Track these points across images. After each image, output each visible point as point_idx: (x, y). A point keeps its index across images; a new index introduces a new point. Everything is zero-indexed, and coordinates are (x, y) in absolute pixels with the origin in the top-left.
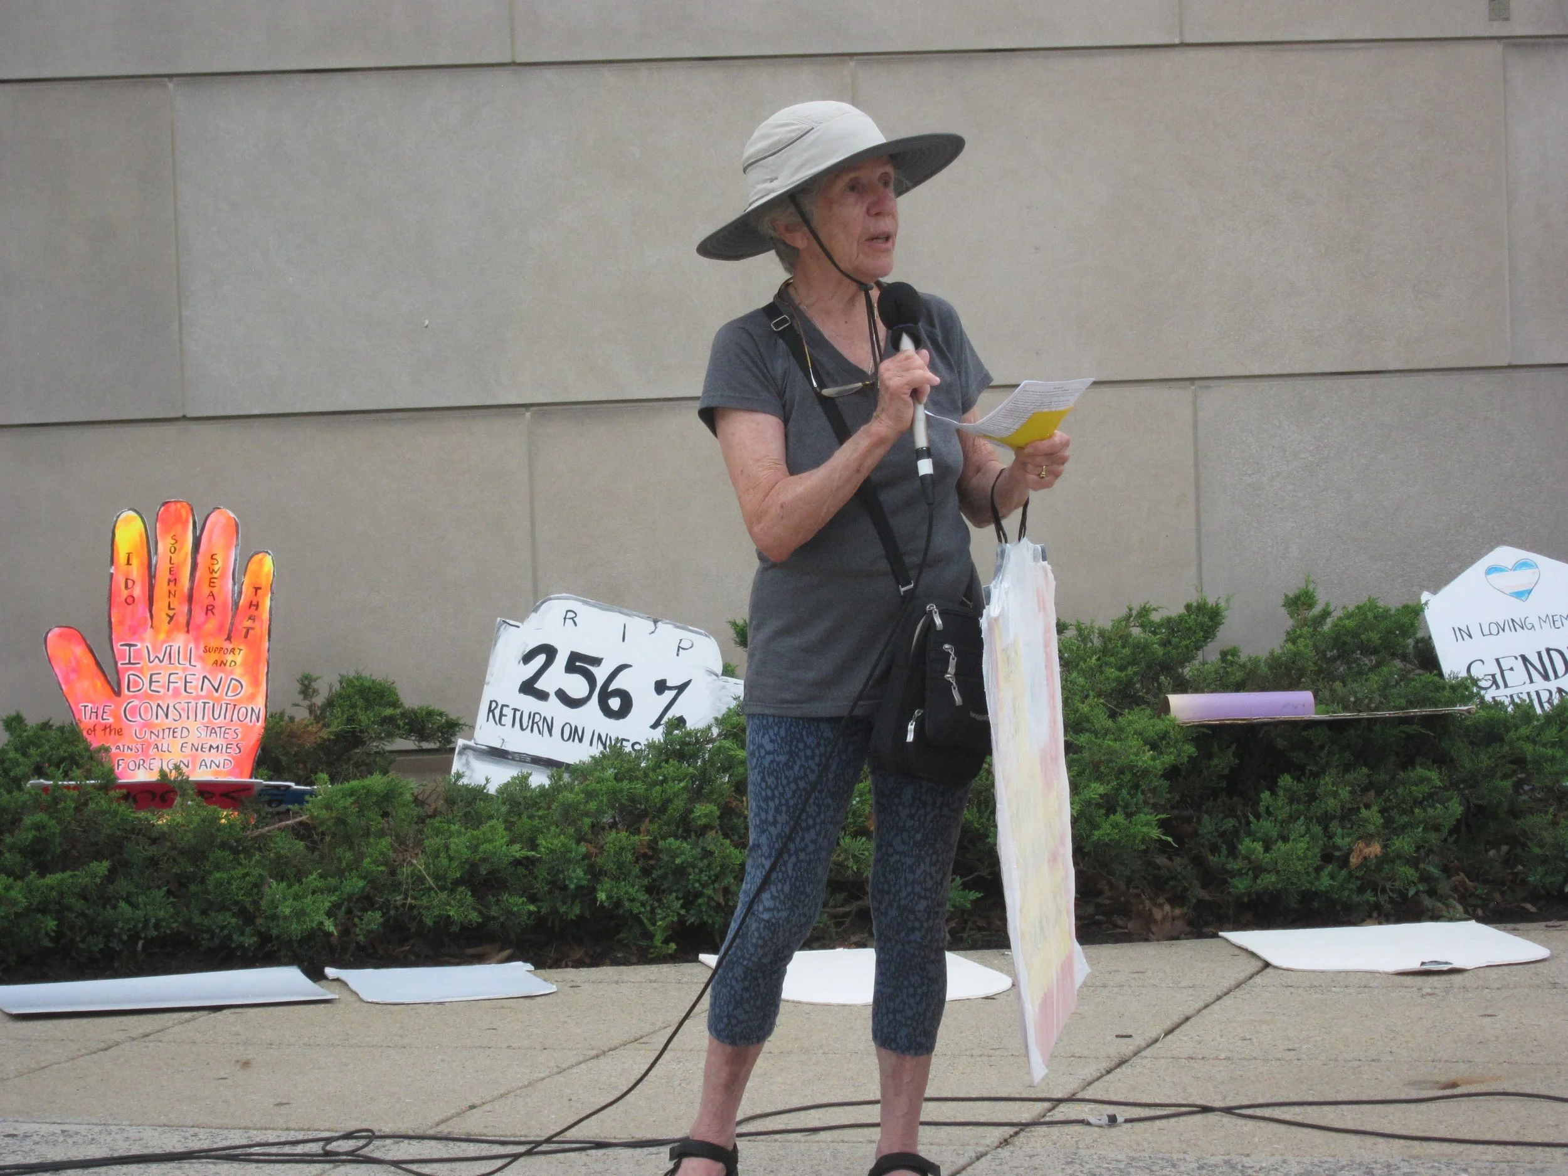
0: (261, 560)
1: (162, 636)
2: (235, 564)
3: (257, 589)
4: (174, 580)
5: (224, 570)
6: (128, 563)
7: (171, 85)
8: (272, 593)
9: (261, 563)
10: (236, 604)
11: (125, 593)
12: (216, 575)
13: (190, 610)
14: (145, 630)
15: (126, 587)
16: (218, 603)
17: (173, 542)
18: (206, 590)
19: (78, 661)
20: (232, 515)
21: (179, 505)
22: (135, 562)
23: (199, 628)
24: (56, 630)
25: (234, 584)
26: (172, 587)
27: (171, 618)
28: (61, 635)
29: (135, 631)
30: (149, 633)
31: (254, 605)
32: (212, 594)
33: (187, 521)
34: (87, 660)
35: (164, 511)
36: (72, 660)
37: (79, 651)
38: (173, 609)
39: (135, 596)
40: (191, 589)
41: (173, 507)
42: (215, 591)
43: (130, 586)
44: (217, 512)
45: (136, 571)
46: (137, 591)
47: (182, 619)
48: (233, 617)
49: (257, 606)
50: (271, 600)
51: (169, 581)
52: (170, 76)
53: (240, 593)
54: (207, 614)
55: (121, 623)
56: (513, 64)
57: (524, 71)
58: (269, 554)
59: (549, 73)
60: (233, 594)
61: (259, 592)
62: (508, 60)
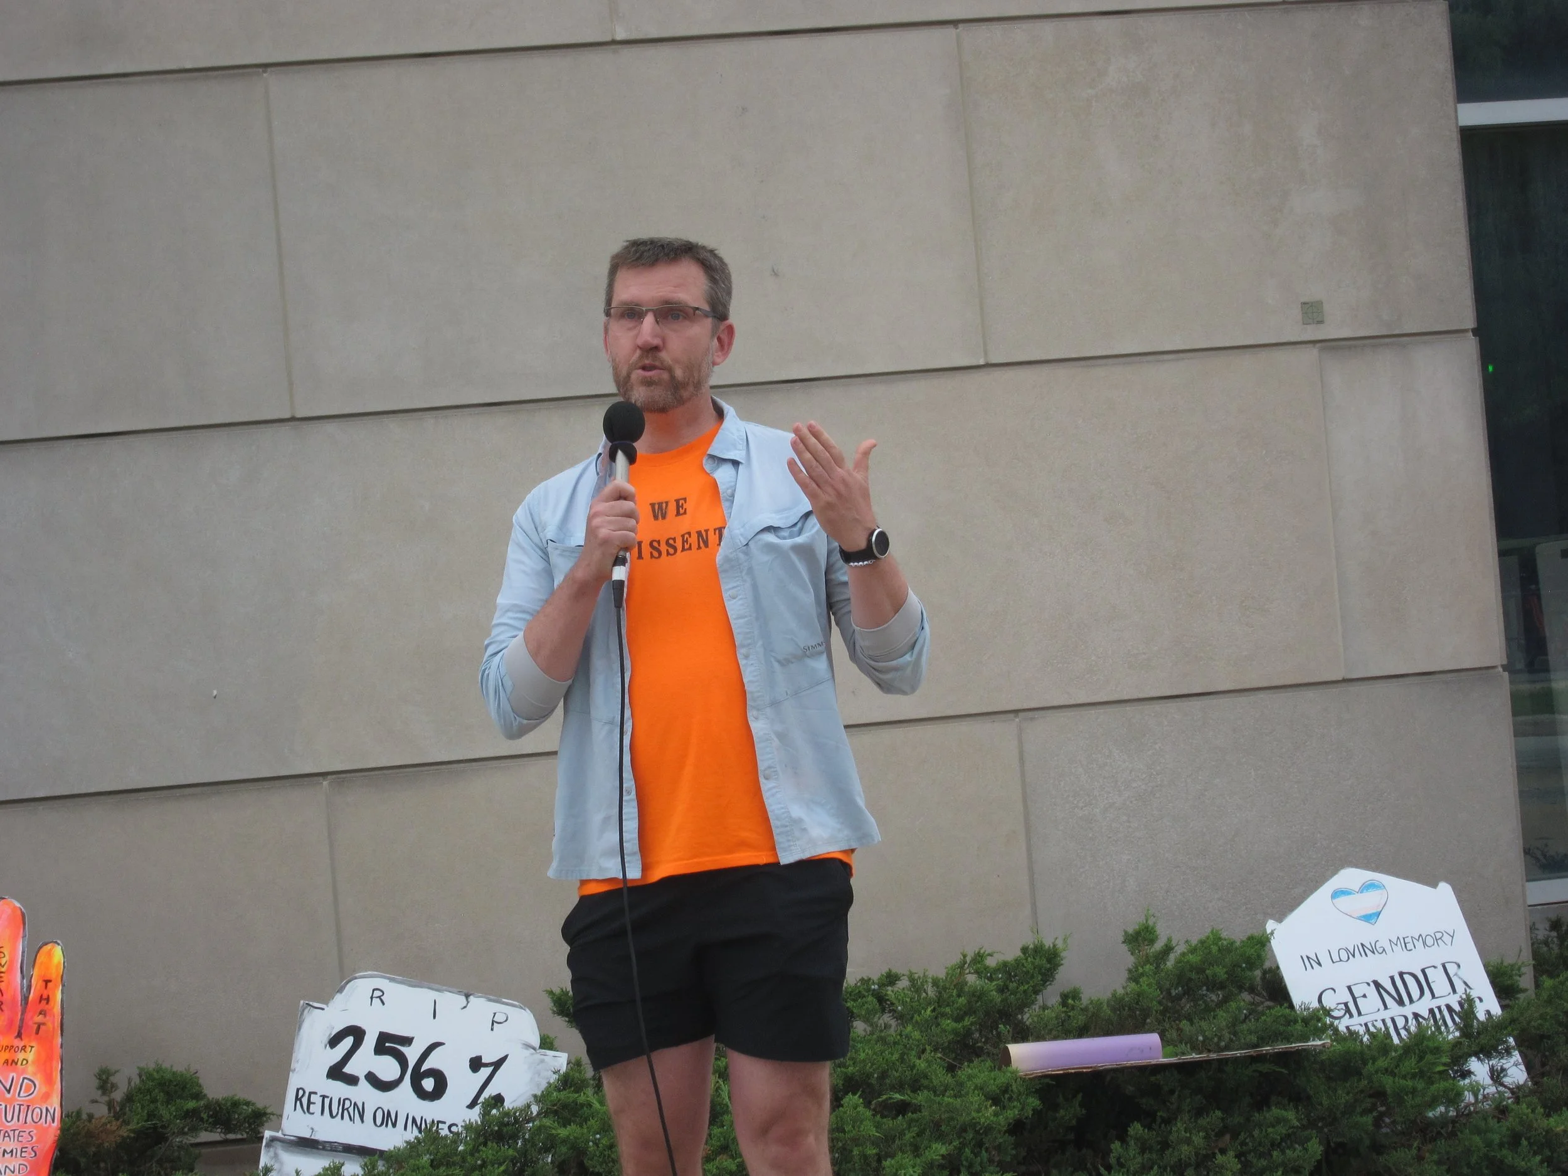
0: (51, 950)
2: (23, 956)
3: (47, 982)
5: (12, 962)
8: (63, 986)
9: (50, 954)
10: (26, 999)
12: (3, 969)
16: (6, 999)
20: (18, 905)
25: (23, 978)
31: (45, 999)
42: (3, 986)
44: (2, 902)
48: (23, 1012)
49: (48, 1000)
50: (62, 993)
53: (29, 987)
56: (293, 419)
57: (305, 426)
58: (59, 944)
59: (331, 427)
60: (22, 988)
61: (49, 984)
62: (287, 416)
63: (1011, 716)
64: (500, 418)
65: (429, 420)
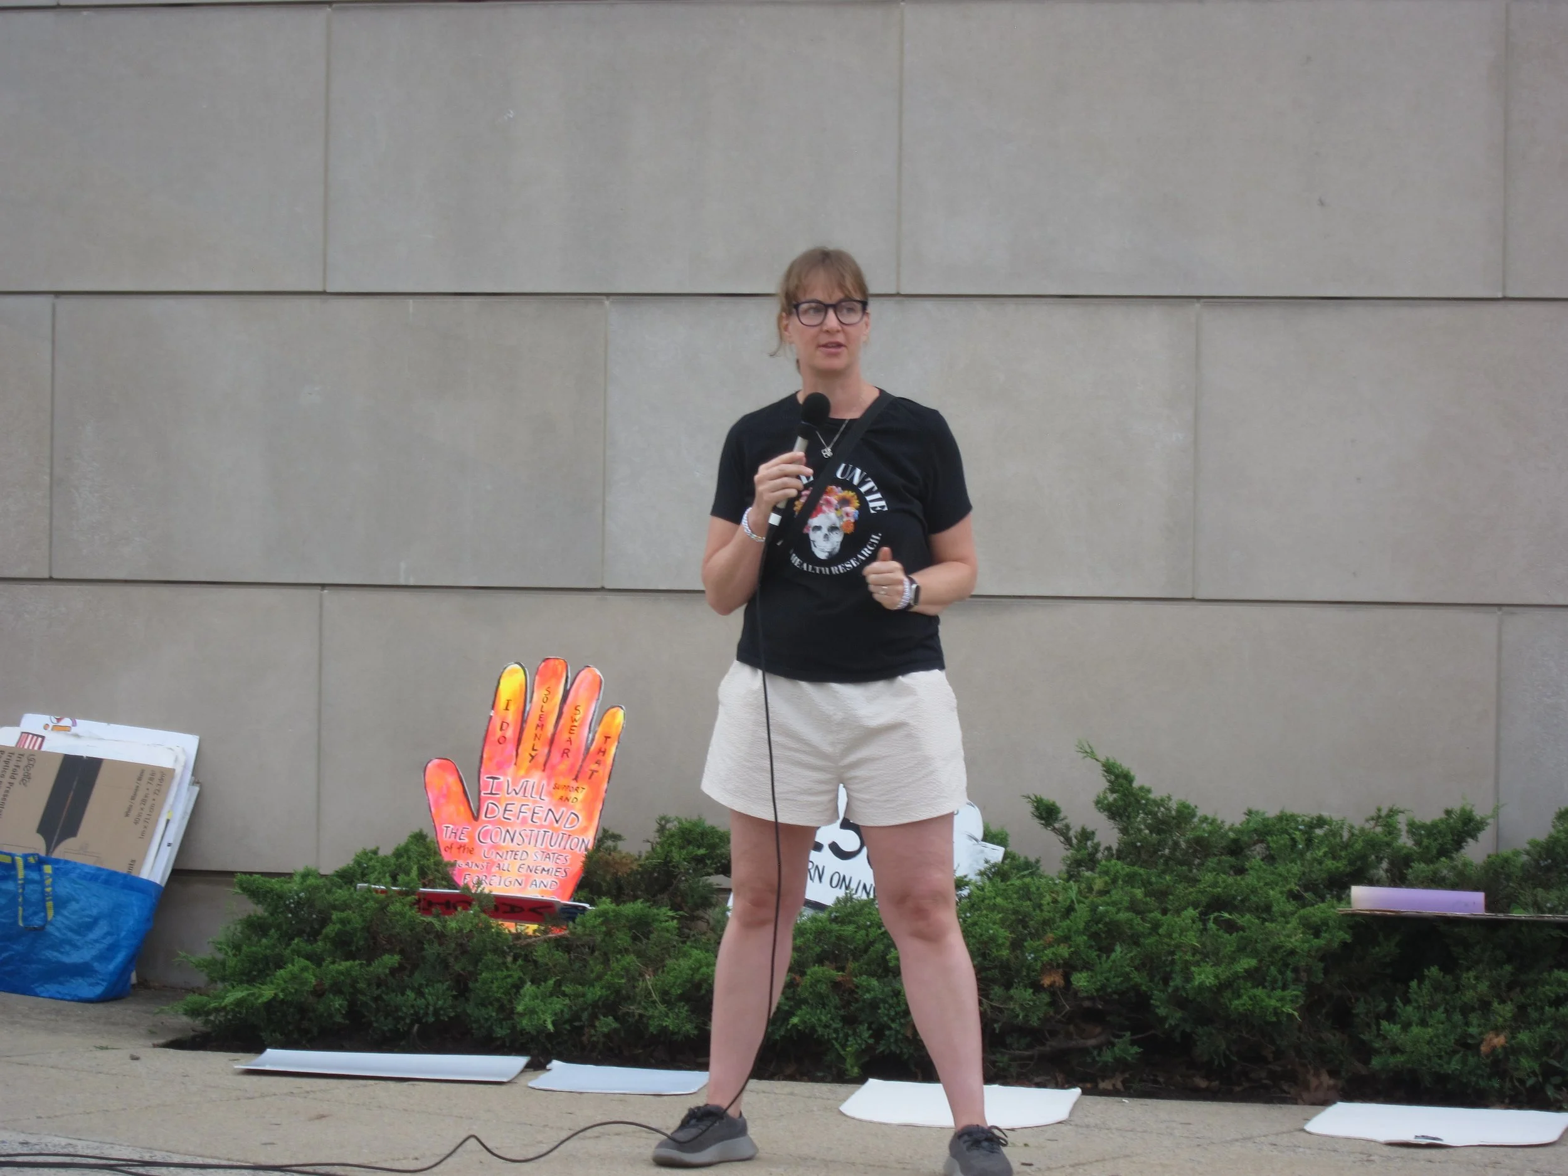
0: (615, 712)
1: (522, 772)
2: (593, 715)
3: (607, 738)
4: (541, 726)
5: (584, 718)
6: (507, 709)
7: (607, 303)
8: (619, 743)
9: (614, 716)
10: (588, 749)
11: (499, 733)
12: (576, 724)
13: (550, 751)
14: (509, 766)
15: (501, 729)
16: (573, 748)
17: (546, 693)
18: (566, 736)
19: (448, 788)
20: (598, 673)
21: (557, 662)
22: (512, 708)
23: (553, 767)
24: (436, 761)
25: (589, 732)
26: (539, 731)
27: (533, 757)
28: (439, 766)
29: (501, 766)
30: (511, 770)
31: (602, 752)
32: (570, 740)
33: (561, 677)
34: (456, 788)
35: (545, 666)
36: (444, 786)
37: (452, 780)
38: (536, 750)
39: (506, 736)
40: (554, 735)
41: (552, 663)
42: (573, 737)
43: (504, 728)
44: (586, 670)
45: (512, 716)
46: (510, 733)
47: (541, 759)
48: (583, 760)
49: (604, 752)
50: (617, 748)
51: (538, 726)
52: (608, 295)
53: (593, 740)
54: (562, 756)
55: (490, 759)
56: (898, 295)
57: (906, 301)
58: (622, 708)
59: (928, 304)
60: (587, 741)
61: (608, 740)
62: (893, 292)
63: (1496, 609)
64: (1071, 310)
65: (1011, 307)
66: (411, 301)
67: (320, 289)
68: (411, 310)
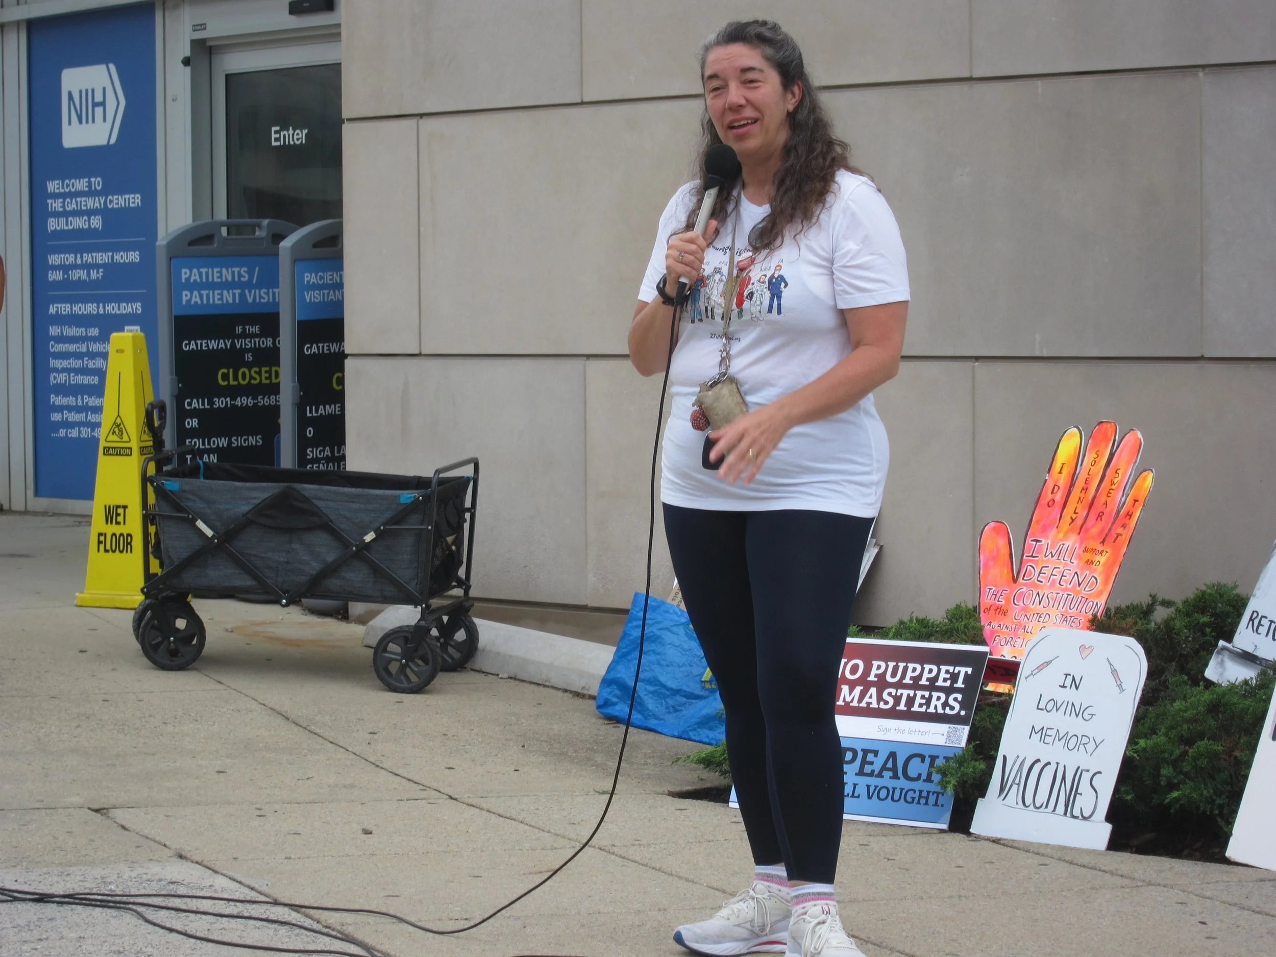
0: (1146, 476)
1: (1061, 535)
2: (1129, 478)
3: (1136, 501)
4: (1085, 490)
5: (1121, 481)
6: (1060, 472)
7: (1201, 74)
8: (1144, 506)
9: (1145, 479)
10: (1118, 512)
11: (1050, 496)
12: (1113, 487)
13: (1088, 514)
14: (1052, 529)
15: (1052, 492)
16: (1107, 511)
17: (1096, 456)
18: (1103, 499)
19: (998, 550)
20: (1140, 436)
21: (1109, 425)
22: (1065, 471)
23: (1087, 530)
24: (992, 524)
25: (1123, 496)
26: (1082, 495)
27: (1073, 520)
28: (994, 529)
29: (1045, 530)
30: (1052, 533)
31: (1129, 515)
32: (1106, 504)
33: (1110, 440)
34: (1005, 551)
35: (1099, 429)
36: (995, 550)
37: (1002, 542)
38: (1077, 513)
39: (1055, 500)
40: (1094, 497)
41: (1104, 425)
42: (1109, 500)
43: (1055, 491)
44: (1132, 432)
45: (1063, 480)
46: (1059, 497)
47: (1079, 522)
48: (1113, 523)
49: (1131, 516)
50: (1141, 512)
51: (1083, 489)
52: (1203, 67)
53: (1124, 503)
54: (1097, 520)
55: (1038, 522)
58: (1152, 472)
60: (1119, 504)
61: (1136, 503)
66: (1039, 83)
67: (966, 74)
68: (1040, 91)
